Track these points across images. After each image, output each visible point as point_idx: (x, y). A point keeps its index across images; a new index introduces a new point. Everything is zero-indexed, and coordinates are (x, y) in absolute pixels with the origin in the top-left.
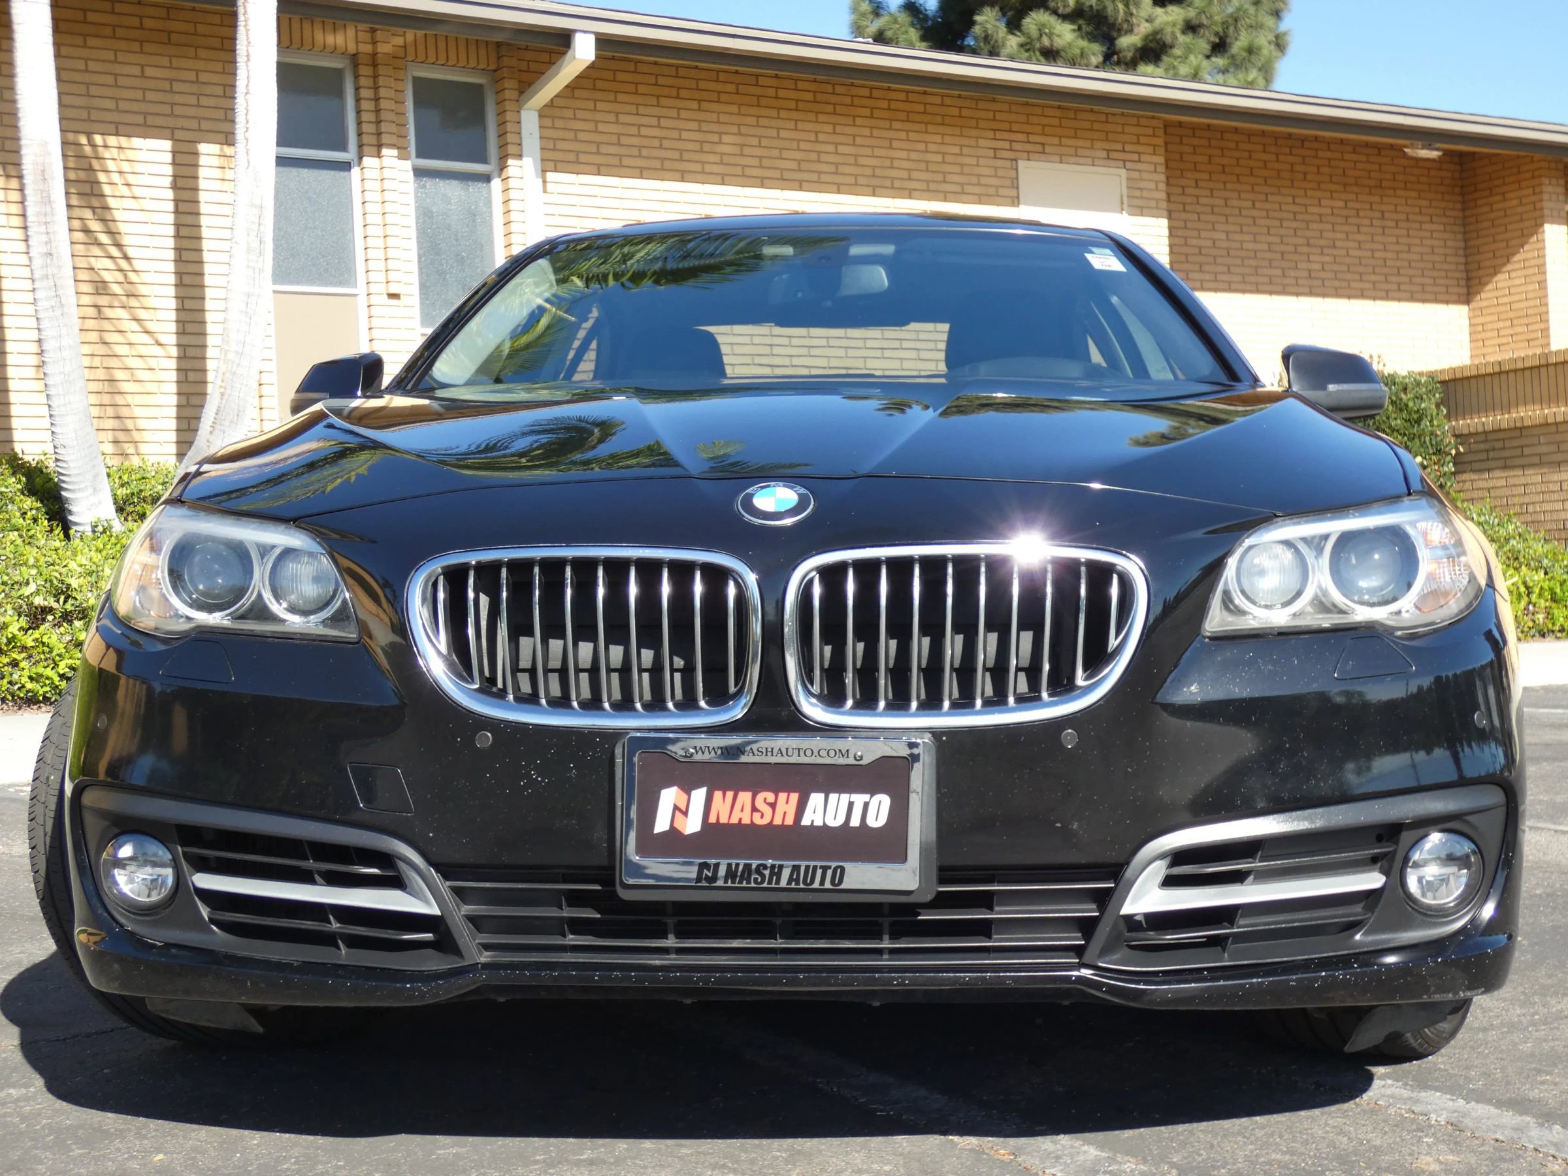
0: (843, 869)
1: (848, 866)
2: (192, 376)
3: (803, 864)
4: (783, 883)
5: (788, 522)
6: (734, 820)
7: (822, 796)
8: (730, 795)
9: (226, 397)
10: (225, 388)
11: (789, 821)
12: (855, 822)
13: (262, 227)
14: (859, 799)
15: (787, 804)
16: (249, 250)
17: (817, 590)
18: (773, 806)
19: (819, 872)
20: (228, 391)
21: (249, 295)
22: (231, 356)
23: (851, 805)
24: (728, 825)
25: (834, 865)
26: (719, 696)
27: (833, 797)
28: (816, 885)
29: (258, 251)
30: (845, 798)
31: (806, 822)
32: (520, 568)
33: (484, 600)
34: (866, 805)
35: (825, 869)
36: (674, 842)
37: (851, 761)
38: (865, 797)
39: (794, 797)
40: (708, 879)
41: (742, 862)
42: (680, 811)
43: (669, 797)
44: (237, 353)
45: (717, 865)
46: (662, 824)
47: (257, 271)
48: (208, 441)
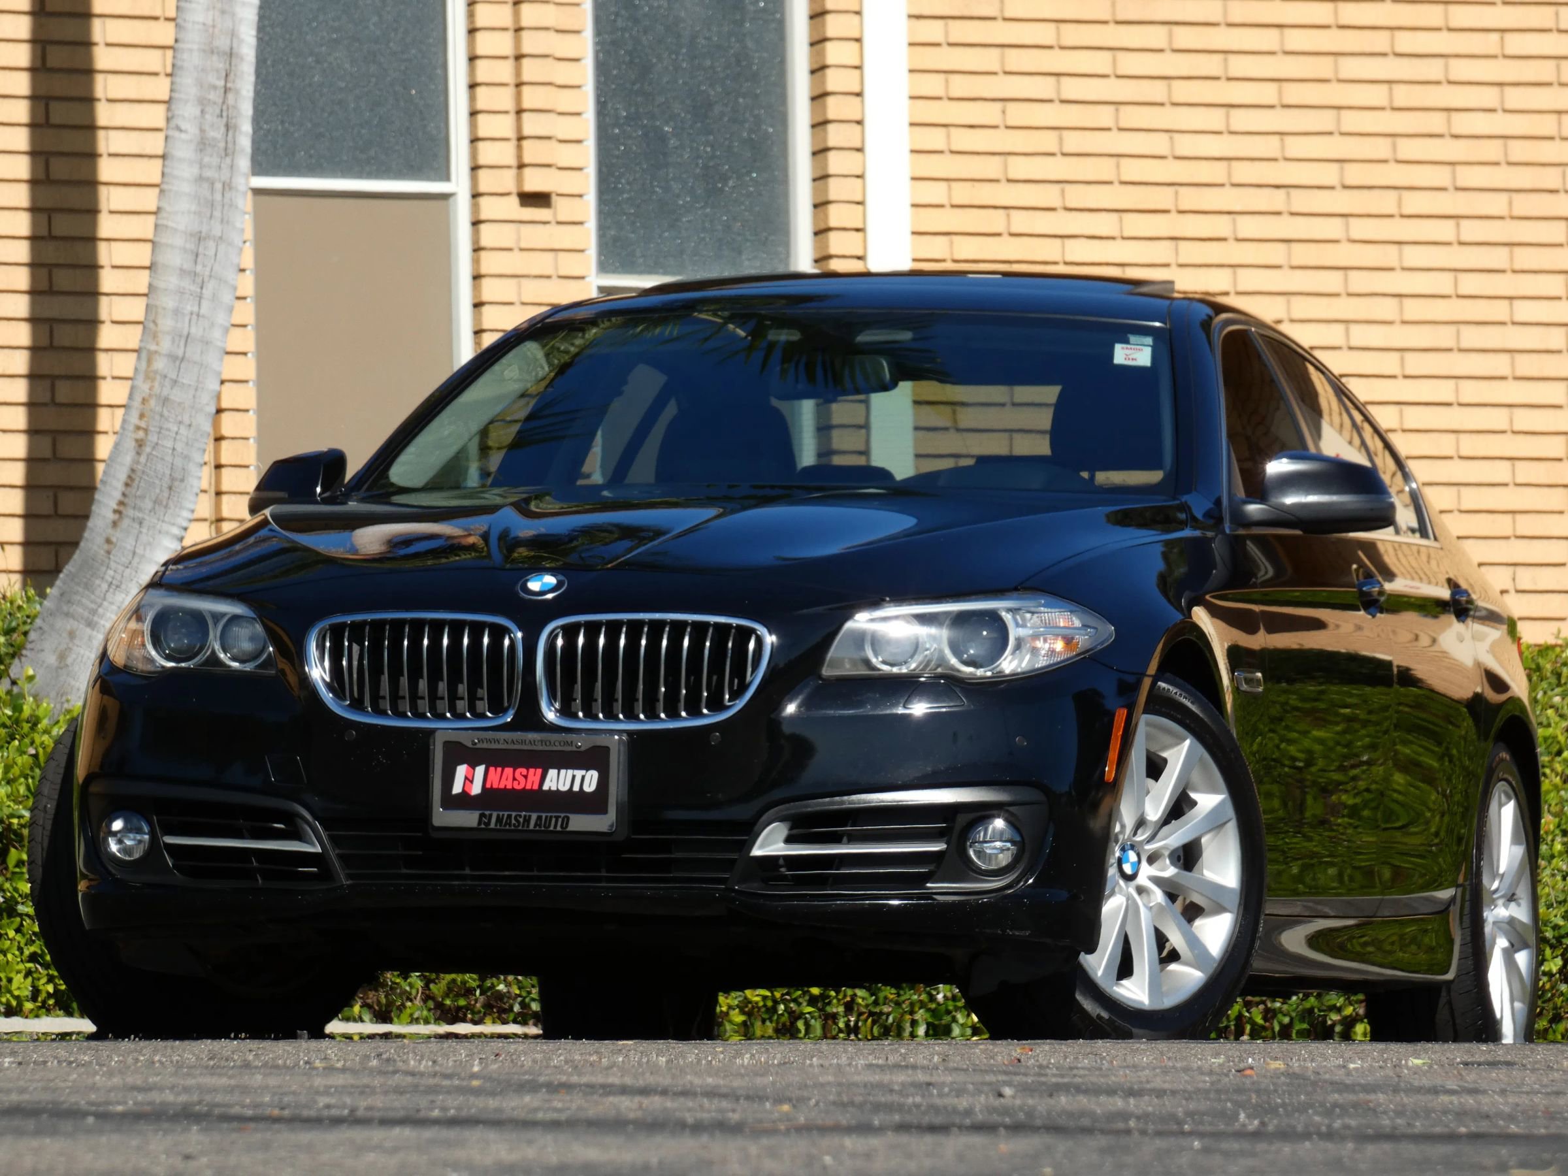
0: (568, 818)
1: (572, 816)
2: (64, 392)
3: (544, 815)
4: (532, 827)
5: (550, 596)
6: (502, 786)
7: (555, 771)
8: (499, 769)
9: (148, 449)
10: (146, 431)
11: (536, 787)
12: (576, 788)
13: (230, 96)
14: (579, 773)
15: (534, 775)
16: (203, 144)
17: (560, 642)
18: (526, 777)
19: (554, 820)
20: (153, 438)
21: (200, 238)
22: (160, 364)
23: (574, 777)
24: (498, 790)
25: (563, 815)
26: (498, 708)
27: (563, 772)
28: (552, 828)
29: (222, 145)
30: (570, 772)
31: (545, 787)
32: (378, 626)
33: (356, 648)
34: (583, 778)
35: (557, 818)
36: (465, 801)
37: (574, 749)
38: (583, 772)
39: (539, 771)
40: (485, 824)
41: (506, 814)
42: (469, 780)
43: (461, 770)
44: (173, 357)
45: (491, 816)
46: (457, 788)
47: (218, 186)
48: (108, 541)
